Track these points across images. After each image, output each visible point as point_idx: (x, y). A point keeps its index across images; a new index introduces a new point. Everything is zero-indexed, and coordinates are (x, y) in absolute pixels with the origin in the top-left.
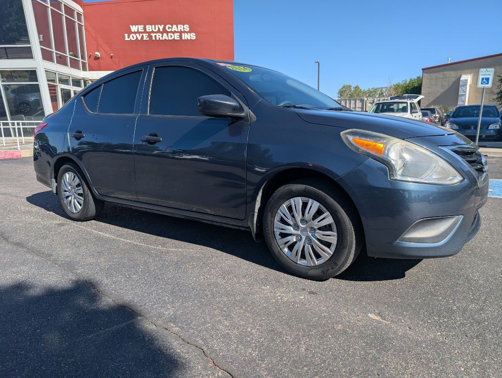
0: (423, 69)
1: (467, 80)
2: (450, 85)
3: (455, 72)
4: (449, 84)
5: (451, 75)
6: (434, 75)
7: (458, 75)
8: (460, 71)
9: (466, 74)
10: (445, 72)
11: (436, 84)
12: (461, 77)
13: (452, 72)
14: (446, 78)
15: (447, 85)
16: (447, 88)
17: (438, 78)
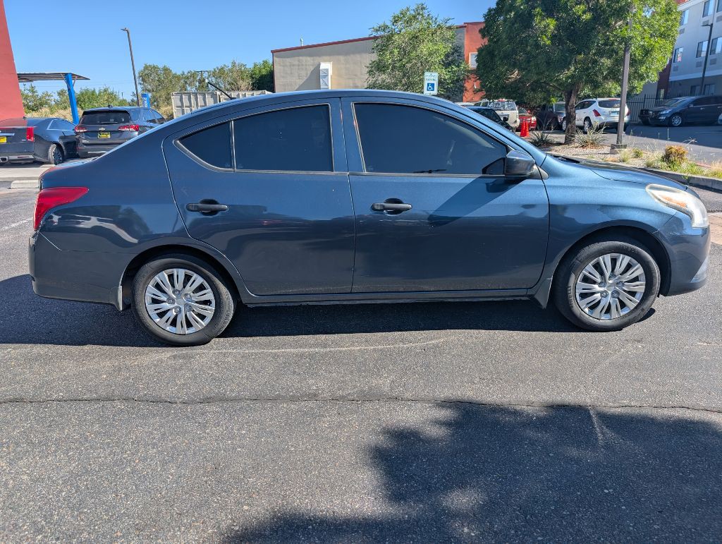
0: (273, 52)
1: (327, 70)
2: (309, 75)
3: (312, 58)
4: (307, 74)
5: (308, 62)
6: (288, 60)
7: (316, 62)
8: (318, 58)
9: (325, 61)
10: (301, 58)
11: (291, 73)
12: (319, 65)
13: (308, 58)
14: (302, 65)
15: (305, 74)
16: (305, 78)
17: (293, 65)
